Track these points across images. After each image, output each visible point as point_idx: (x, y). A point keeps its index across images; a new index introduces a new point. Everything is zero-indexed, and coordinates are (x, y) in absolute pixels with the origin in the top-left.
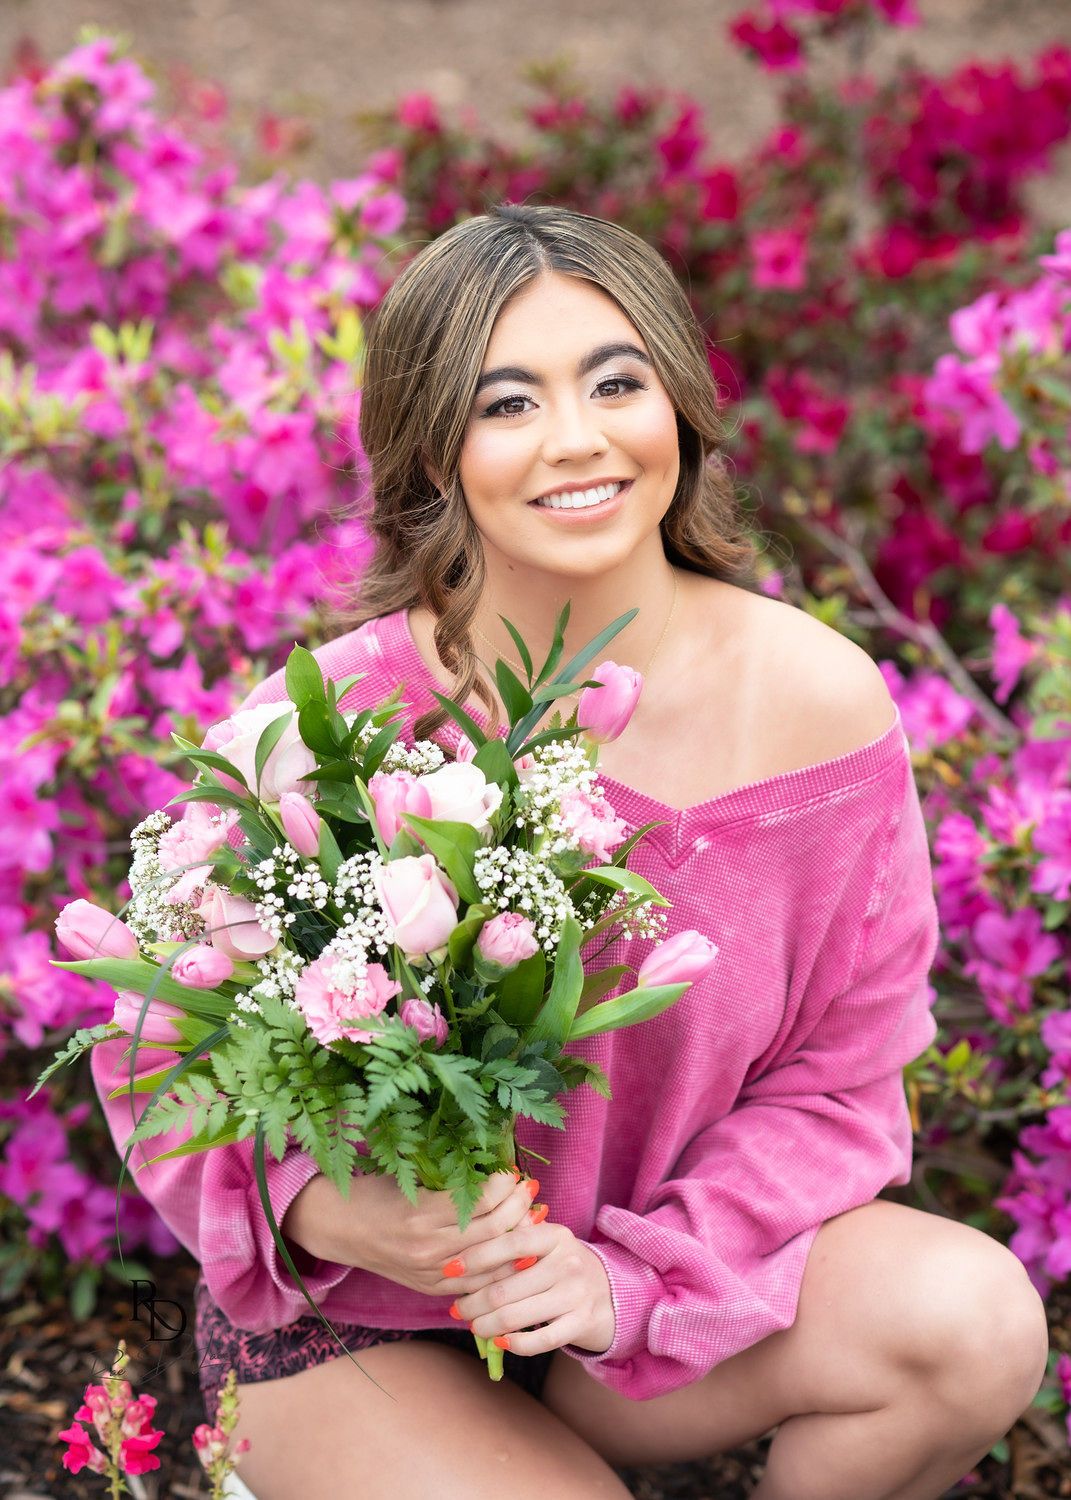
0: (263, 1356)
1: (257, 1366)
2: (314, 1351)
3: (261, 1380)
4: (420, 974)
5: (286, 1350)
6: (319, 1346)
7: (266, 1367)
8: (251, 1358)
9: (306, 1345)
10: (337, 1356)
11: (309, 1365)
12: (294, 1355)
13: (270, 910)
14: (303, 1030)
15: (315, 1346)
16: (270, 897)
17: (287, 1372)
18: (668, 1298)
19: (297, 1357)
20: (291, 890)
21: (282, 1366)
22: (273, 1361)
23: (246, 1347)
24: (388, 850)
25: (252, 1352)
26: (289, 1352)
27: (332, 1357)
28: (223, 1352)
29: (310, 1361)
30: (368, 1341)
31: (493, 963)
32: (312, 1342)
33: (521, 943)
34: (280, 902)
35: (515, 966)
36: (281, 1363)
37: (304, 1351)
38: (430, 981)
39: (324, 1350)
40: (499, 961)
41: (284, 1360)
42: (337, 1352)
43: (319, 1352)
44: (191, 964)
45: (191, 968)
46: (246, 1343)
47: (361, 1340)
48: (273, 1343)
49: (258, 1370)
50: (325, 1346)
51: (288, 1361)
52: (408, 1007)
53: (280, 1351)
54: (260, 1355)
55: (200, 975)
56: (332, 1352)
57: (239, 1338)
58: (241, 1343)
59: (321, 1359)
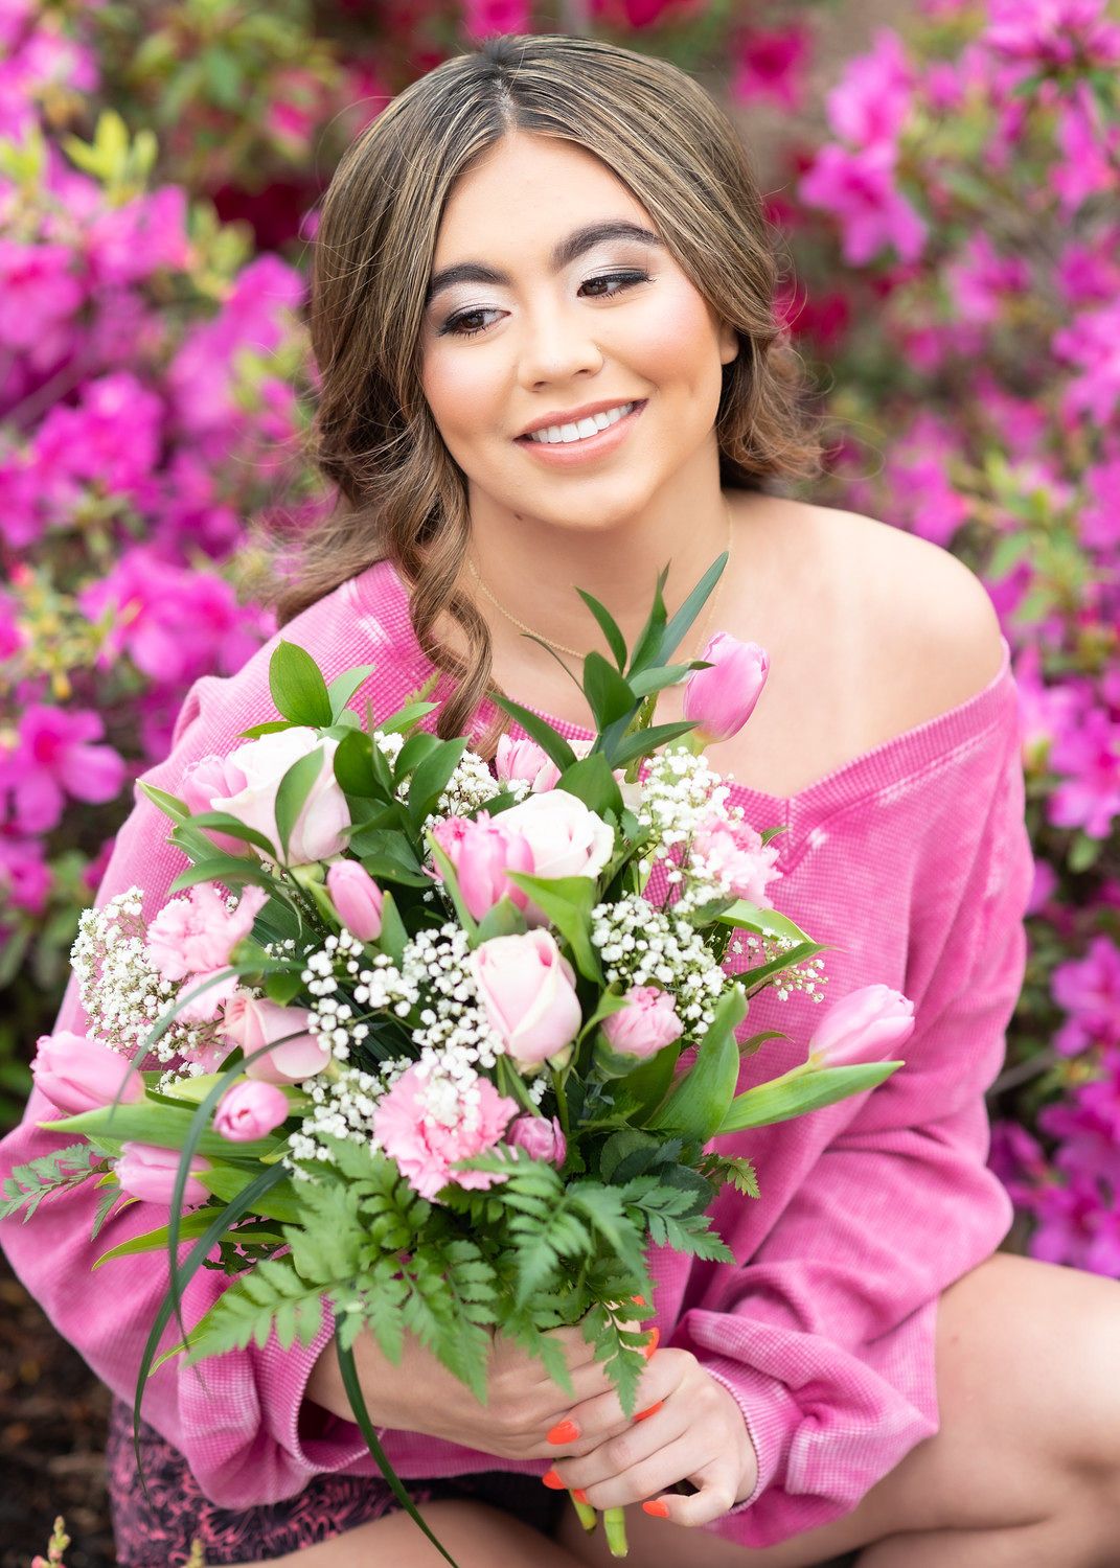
0: (234, 1532)
1: (225, 1544)
2: (308, 1527)
3: (234, 1562)
4: (529, 1082)
5: (267, 1526)
6: (315, 1519)
7: (239, 1546)
8: (216, 1533)
9: (296, 1518)
10: (339, 1532)
11: (303, 1544)
12: (281, 1531)
13: (328, 1024)
14: (394, 1178)
15: (309, 1520)
16: (328, 1005)
17: (268, 1554)
18: (811, 1421)
19: (284, 1535)
20: (360, 994)
21: (263, 1547)
22: (250, 1538)
23: (209, 1522)
24: (477, 923)
25: (218, 1526)
26: (272, 1529)
27: (333, 1534)
28: (171, 1524)
29: (304, 1539)
30: (379, 1508)
31: (629, 1057)
32: (304, 1514)
33: (664, 1028)
34: (345, 1012)
35: (654, 1055)
36: (262, 1542)
37: (295, 1526)
38: (540, 1087)
39: (321, 1526)
40: (635, 1053)
41: (267, 1538)
42: (339, 1527)
43: (315, 1527)
44: (244, 1112)
45: (246, 1118)
46: (209, 1516)
47: (368, 1509)
48: (249, 1516)
49: (228, 1550)
50: (323, 1519)
51: (272, 1539)
52: (522, 1129)
53: (260, 1527)
54: (230, 1531)
55: (257, 1125)
56: (332, 1526)
57: (198, 1509)
58: (202, 1516)
59: (319, 1536)
